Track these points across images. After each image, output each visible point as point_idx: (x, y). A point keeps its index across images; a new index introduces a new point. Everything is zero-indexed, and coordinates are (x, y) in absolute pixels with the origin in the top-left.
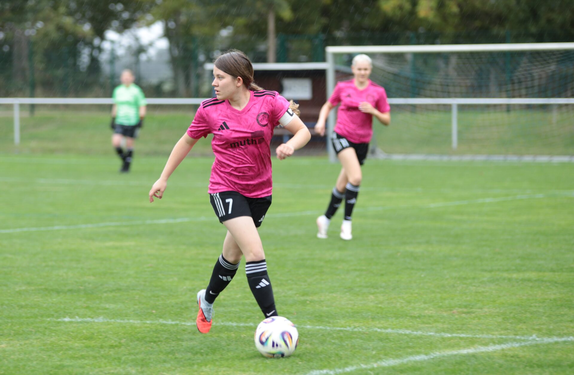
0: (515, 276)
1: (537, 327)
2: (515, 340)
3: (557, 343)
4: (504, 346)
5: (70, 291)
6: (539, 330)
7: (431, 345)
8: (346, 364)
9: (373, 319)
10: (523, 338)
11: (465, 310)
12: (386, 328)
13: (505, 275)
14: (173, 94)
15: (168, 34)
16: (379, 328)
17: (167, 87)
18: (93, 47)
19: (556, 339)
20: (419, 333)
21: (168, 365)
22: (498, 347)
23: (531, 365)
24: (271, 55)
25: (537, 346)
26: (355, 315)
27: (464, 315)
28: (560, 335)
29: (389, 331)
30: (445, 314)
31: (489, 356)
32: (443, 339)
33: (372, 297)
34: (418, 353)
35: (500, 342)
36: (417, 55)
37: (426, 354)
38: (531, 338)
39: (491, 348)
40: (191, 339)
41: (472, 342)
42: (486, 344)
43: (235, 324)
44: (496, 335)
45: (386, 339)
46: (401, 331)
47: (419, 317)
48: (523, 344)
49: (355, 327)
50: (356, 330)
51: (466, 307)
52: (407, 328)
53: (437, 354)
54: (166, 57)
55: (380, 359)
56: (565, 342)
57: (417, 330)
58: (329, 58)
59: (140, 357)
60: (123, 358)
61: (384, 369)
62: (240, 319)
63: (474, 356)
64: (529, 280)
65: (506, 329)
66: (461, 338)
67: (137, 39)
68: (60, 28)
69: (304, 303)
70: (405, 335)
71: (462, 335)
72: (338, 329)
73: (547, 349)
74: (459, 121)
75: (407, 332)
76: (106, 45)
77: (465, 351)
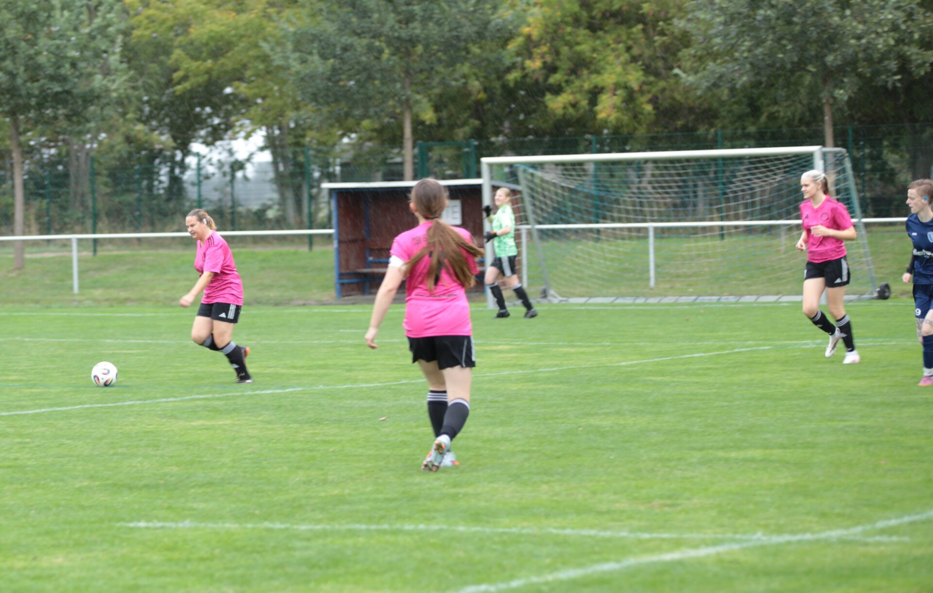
0: (733, 455)
1: (762, 522)
2: (734, 541)
3: (789, 543)
4: (720, 549)
5: (146, 486)
6: (766, 526)
7: (622, 549)
8: (512, 577)
9: (547, 516)
10: (744, 537)
11: (668, 502)
12: (564, 528)
13: (721, 454)
14: (280, 223)
15: (271, 144)
16: (556, 528)
17: (271, 214)
18: (174, 164)
19: (786, 538)
20: (608, 534)
21: (276, 583)
22: (711, 551)
23: (754, 572)
24: (408, 169)
25: (763, 547)
26: (523, 511)
27: (666, 509)
28: (793, 532)
29: (568, 531)
30: (642, 508)
31: (700, 563)
32: (640, 542)
33: (545, 487)
34: (607, 560)
35: (715, 543)
36: (599, 164)
37: (618, 561)
38: (754, 537)
39: (703, 552)
40: (306, 548)
41: (677, 544)
42: (696, 546)
43: (363, 527)
44: (709, 535)
45: (563, 542)
46: (585, 532)
47: (608, 512)
48: (745, 545)
49: (523, 528)
50: (524, 531)
51: (669, 497)
52: (591, 527)
53: (631, 561)
54: (271, 175)
55: (556, 569)
56: (799, 542)
57: (605, 529)
58: (485, 170)
59: (239, 572)
60: (217, 575)
61: (561, 582)
62: (370, 520)
63: (680, 563)
64: (753, 460)
65: (722, 526)
66: (663, 540)
67: (231, 152)
68: (129, 140)
69: (455, 497)
70: (590, 537)
71: (665, 536)
72: (500, 530)
73: (777, 550)
74: (657, 250)
75: (593, 532)
76: (191, 161)
77: (668, 557)
